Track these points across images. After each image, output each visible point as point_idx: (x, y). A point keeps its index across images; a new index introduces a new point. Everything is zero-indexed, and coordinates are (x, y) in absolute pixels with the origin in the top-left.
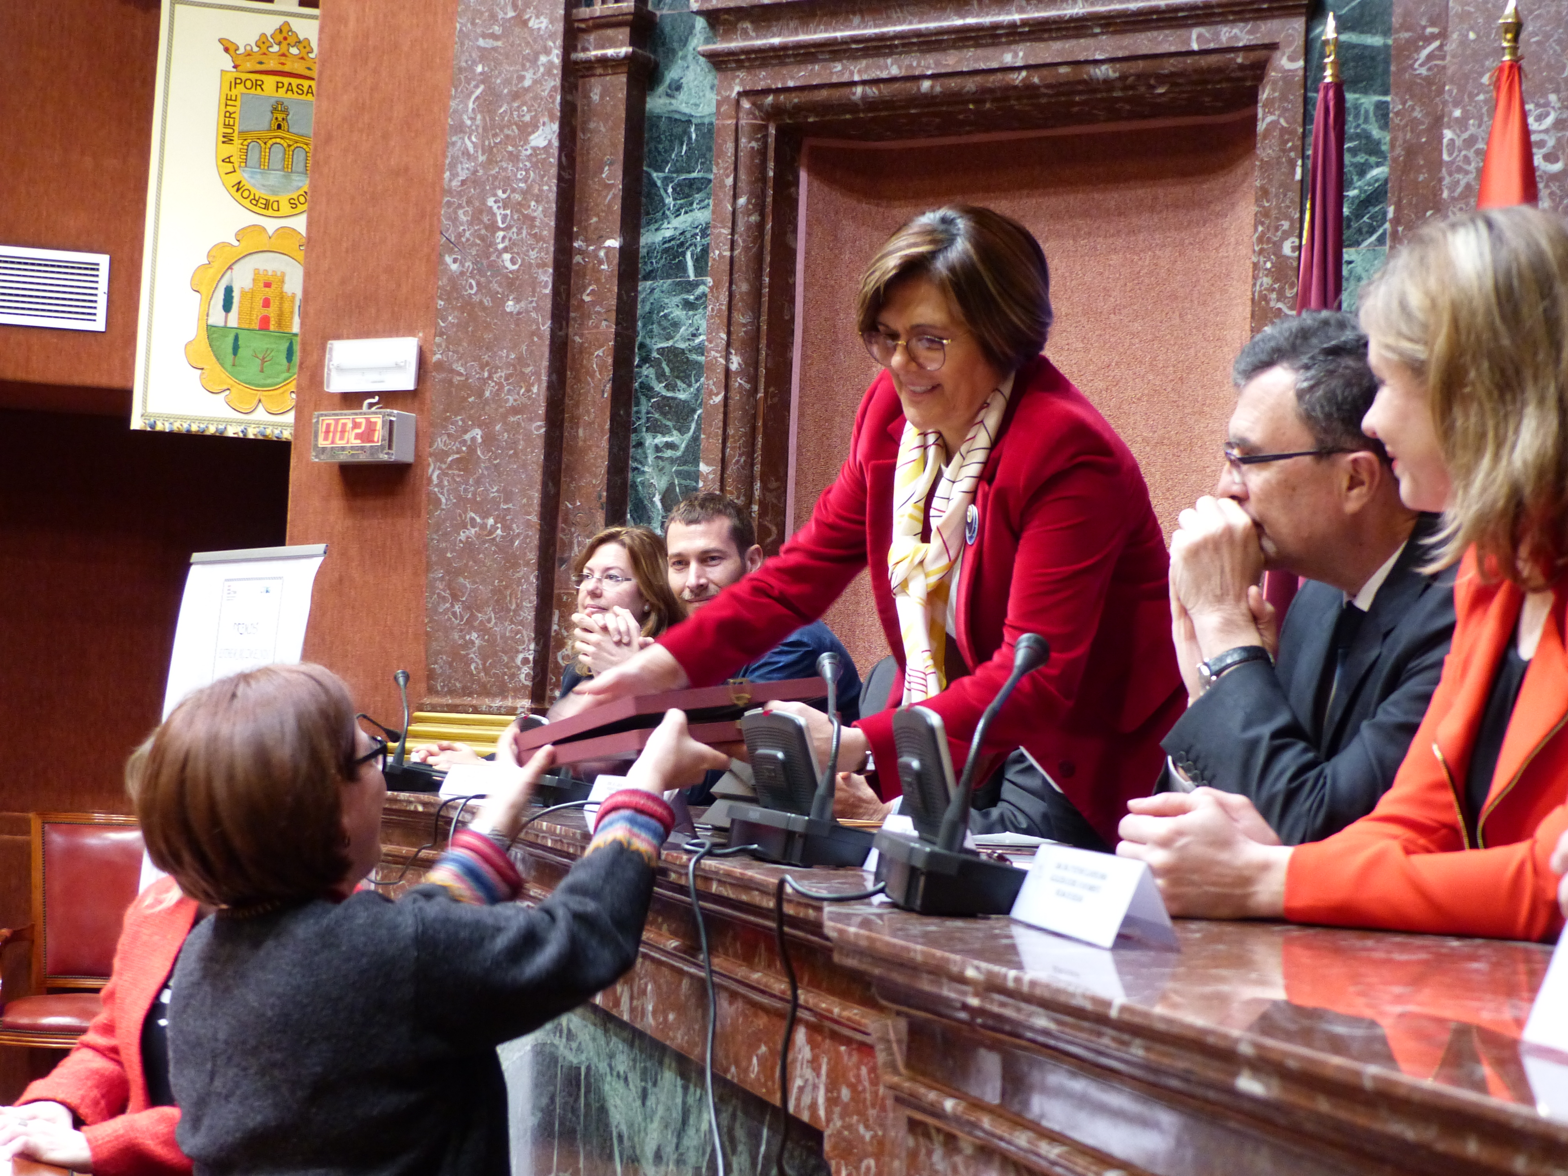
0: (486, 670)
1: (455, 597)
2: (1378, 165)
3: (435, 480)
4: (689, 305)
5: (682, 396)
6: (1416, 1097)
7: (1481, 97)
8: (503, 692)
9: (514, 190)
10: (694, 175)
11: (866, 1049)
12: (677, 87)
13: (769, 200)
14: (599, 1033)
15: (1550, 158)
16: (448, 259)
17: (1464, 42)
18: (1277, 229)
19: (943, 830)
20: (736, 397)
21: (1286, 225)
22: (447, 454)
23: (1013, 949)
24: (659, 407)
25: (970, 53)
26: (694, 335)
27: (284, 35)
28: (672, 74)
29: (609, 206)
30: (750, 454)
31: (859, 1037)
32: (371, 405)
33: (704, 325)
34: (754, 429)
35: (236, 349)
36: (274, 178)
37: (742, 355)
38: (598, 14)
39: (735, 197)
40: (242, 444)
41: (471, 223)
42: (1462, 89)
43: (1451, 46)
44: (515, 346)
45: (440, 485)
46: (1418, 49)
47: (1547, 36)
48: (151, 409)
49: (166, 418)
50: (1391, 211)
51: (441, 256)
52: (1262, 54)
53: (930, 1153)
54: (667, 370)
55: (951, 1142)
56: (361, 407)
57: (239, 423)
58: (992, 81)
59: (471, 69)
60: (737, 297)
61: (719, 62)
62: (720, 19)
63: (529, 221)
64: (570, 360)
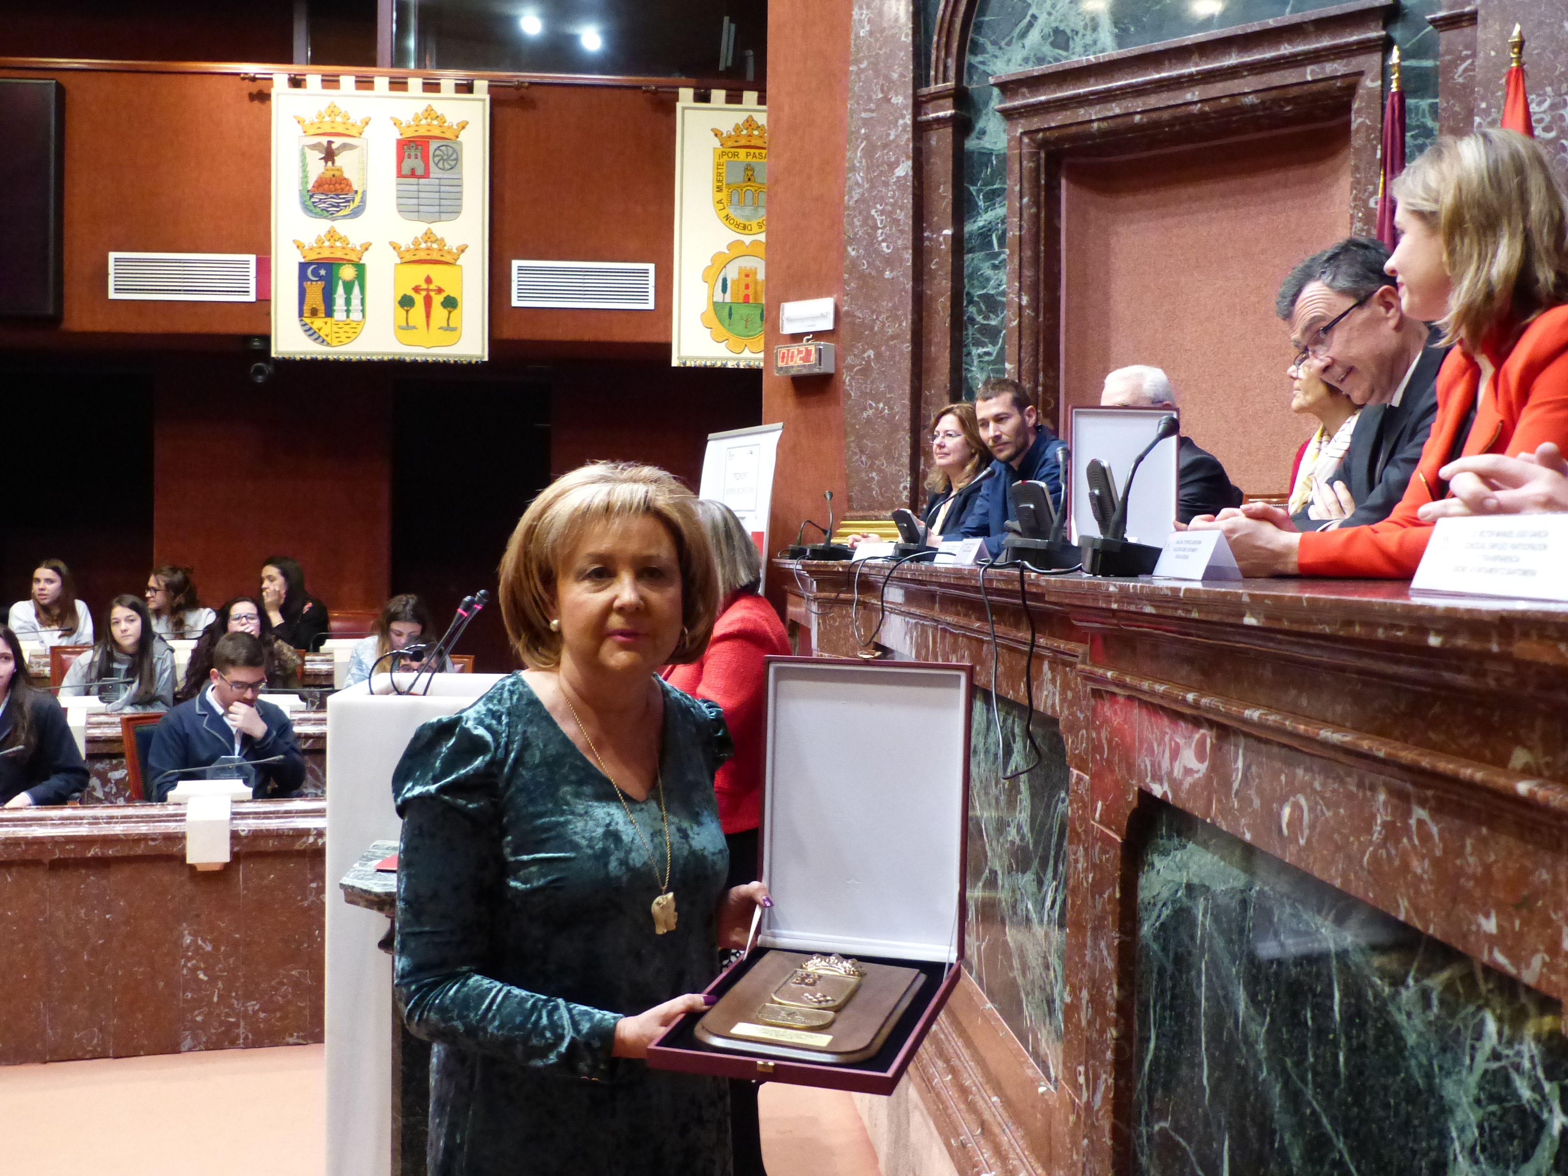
0: (882, 494)
1: (862, 452)
3: (847, 382)
4: (995, 267)
5: (993, 323)
7: (1500, 93)
8: (892, 507)
9: (887, 204)
10: (995, 186)
12: (983, 132)
13: (1042, 198)
16: (850, 249)
17: (1488, 58)
18: (1365, 191)
20: (1026, 321)
21: (1371, 188)
22: (854, 366)
24: (979, 330)
25: (1164, 95)
26: (999, 285)
27: (750, 123)
28: (980, 125)
29: (945, 209)
30: (1036, 356)
32: (808, 340)
33: (1004, 278)
34: (1038, 340)
35: (730, 315)
36: (748, 211)
37: (1029, 296)
38: (933, 91)
39: (1021, 198)
40: (736, 371)
41: (862, 226)
42: (1486, 90)
43: (1479, 62)
44: (891, 299)
45: (850, 385)
46: (1457, 67)
47: (1544, 49)
48: (683, 354)
49: (692, 358)
51: (845, 248)
52: (1353, 79)
53: (1103, 706)
54: (983, 307)
56: (802, 341)
57: (734, 359)
58: (1180, 111)
59: (858, 132)
60: (1025, 259)
61: (1008, 114)
62: (1008, 87)
63: (896, 222)
64: (924, 305)
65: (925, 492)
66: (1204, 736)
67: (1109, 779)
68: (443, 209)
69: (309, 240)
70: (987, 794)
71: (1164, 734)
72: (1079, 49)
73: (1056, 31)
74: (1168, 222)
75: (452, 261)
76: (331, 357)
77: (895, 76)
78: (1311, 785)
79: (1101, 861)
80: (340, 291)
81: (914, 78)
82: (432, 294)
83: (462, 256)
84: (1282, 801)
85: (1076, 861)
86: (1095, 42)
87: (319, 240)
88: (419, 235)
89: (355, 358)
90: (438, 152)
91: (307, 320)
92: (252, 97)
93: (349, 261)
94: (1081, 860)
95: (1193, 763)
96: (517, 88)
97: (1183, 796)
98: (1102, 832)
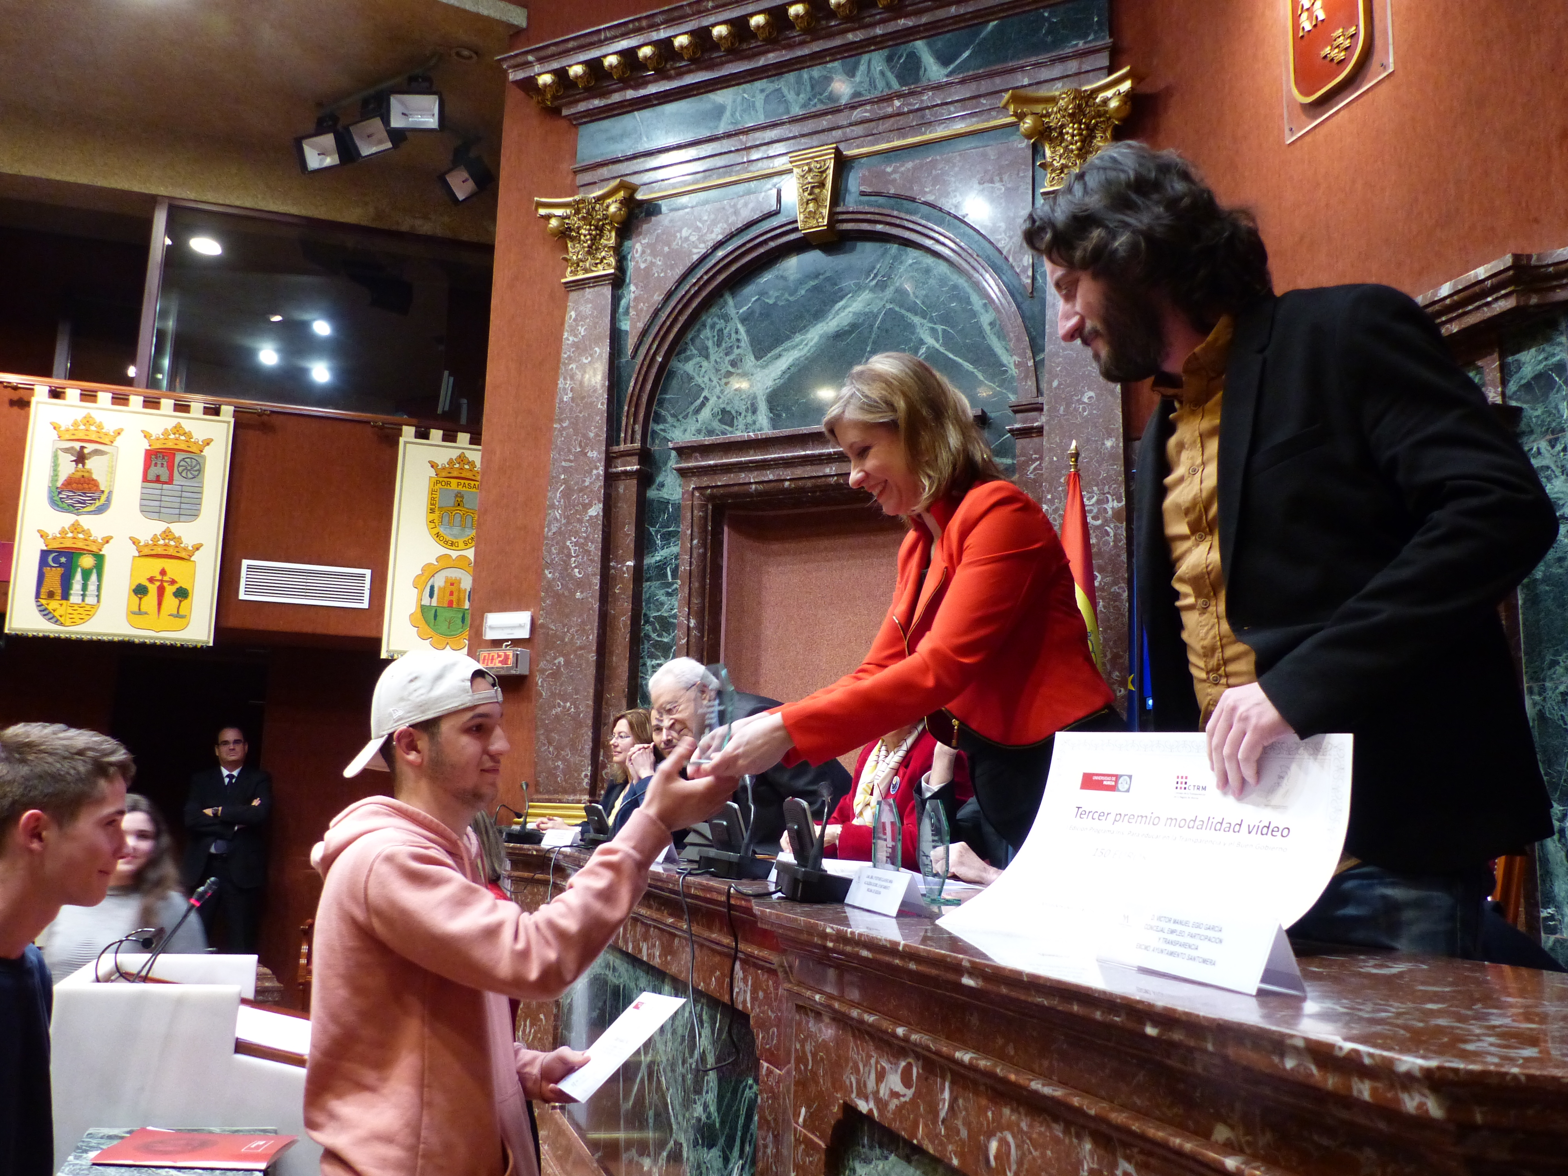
0: (566, 781)
1: (550, 743)
3: (540, 684)
4: (668, 594)
5: (666, 640)
7: (1061, 489)
8: (574, 792)
9: (580, 537)
10: (671, 529)
11: (772, 972)
12: (662, 485)
13: (709, 541)
14: (630, 968)
15: (1095, 518)
16: (547, 572)
17: (1051, 461)
20: (693, 640)
22: (546, 670)
23: (846, 917)
24: (654, 646)
25: (809, 468)
26: (671, 609)
27: (462, 459)
28: (659, 479)
29: (628, 544)
31: (768, 965)
32: (507, 646)
33: (676, 604)
36: (456, 530)
37: (696, 619)
38: (622, 449)
39: (692, 540)
41: (558, 554)
42: (1051, 485)
43: (1045, 464)
44: (581, 615)
45: (542, 686)
46: (1029, 466)
47: (1091, 459)
48: (391, 648)
51: (543, 570)
53: (808, 1022)
54: (658, 627)
55: (817, 1014)
56: (501, 646)
58: (820, 482)
59: (558, 477)
60: (693, 590)
61: (683, 473)
62: (683, 452)
63: (588, 552)
64: (608, 622)
65: (603, 779)
66: (910, 1064)
67: (813, 1089)
69: (53, 530)
70: (673, 1071)
71: (869, 1057)
72: (741, 426)
73: (724, 411)
74: (808, 566)
76: (62, 636)
77: (592, 435)
78: (1018, 1125)
79: (804, 1162)
80: (78, 577)
81: (607, 438)
82: (165, 584)
83: (197, 553)
84: (990, 1135)
85: (765, 1146)
86: (754, 422)
87: (63, 532)
89: (85, 637)
90: (182, 463)
91: (43, 602)
92: (12, 403)
93: (90, 552)
94: (771, 1146)
95: (899, 1087)
96: (260, 415)
97: (890, 1115)
98: (805, 1135)
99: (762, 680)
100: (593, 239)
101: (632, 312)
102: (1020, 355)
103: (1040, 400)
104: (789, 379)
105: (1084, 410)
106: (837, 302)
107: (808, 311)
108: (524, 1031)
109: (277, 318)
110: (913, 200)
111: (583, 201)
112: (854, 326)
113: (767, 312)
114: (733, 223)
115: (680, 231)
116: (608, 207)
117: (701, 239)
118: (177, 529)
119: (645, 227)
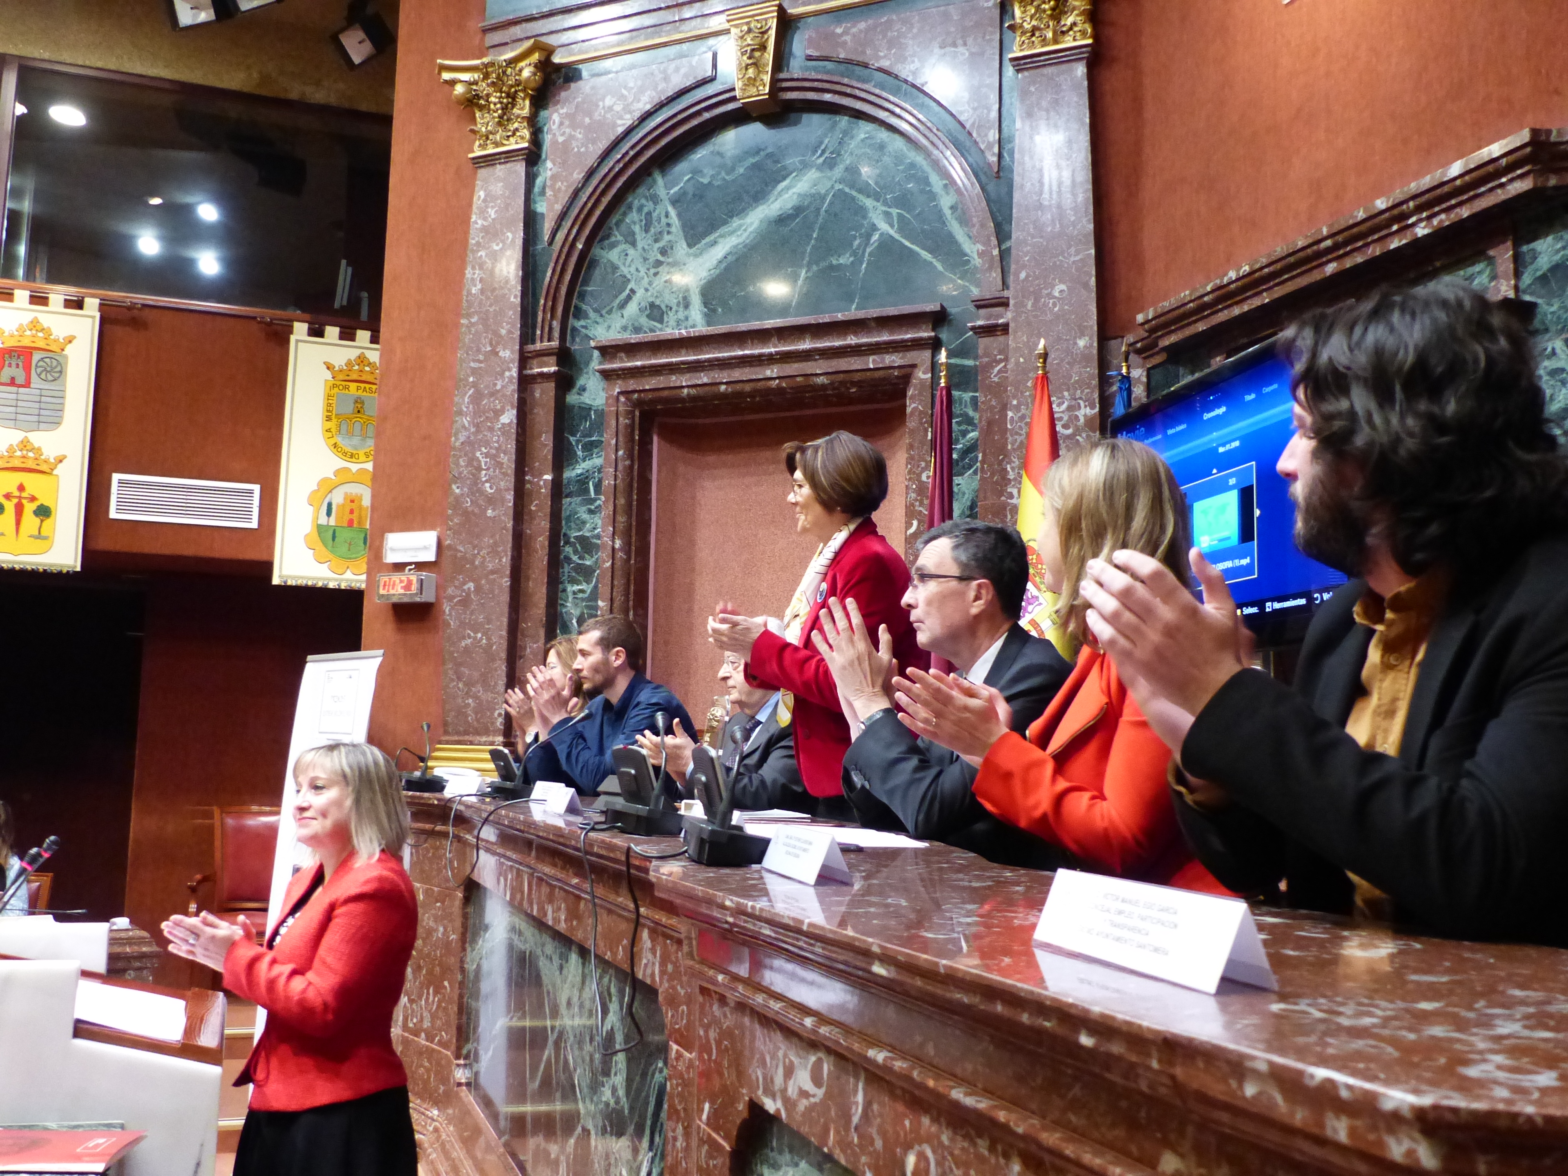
0: (478, 720)
1: (459, 679)
2: (973, 431)
3: (447, 612)
4: (591, 512)
5: (588, 563)
6: (968, 978)
7: (1028, 394)
8: (487, 732)
9: (491, 448)
10: (594, 438)
11: (679, 942)
12: (583, 389)
13: (636, 452)
14: (536, 932)
15: (1065, 426)
16: (454, 487)
17: (1017, 363)
18: (917, 466)
19: (719, 817)
21: (923, 464)
22: (454, 597)
24: (575, 569)
25: (747, 370)
26: (594, 529)
28: (581, 382)
29: (546, 456)
30: (627, 594)
31: (675, 935)
32: (410, 570)
33: (600, 523)
34: (628, 581)
36: (356, 440)
37: (621, 539)
38: (538, 348)
39: (617, 451)
40: (338, 592)
41: (467, 466)
42: (1017, 389)
43: (1011, 366)
44: (492, 537)
45: (450, 615)
46: (993, 367)
47: (1062, 360)
48: (285, 573)
49: (293, 578)
50: (980, 456)
51: (450, 485)
52: (908, 370)
53: (711, 1006)
54: (579, 548)
55: (723, 1000)
56: (403, 570)
57: (336, 580)
58: (760, 385)
59: (466, 380)
60: (619, 507)
61: (607, 375)
62: (608, 351)
63: (500, 465)
64: (523, 543)
66: (820, 1060)
67: (717, 1083)
68: (42, 419)
70: (581, 1049)
71: (777, 1048)
72: (672, 323)
73: (652, 305)
74: (748, 480)
75: (48, 471)
77: (503, 332)
78: (939, 1138)
79: (708, 1165)
81: (521, 336)
82: (24, 502)
83: (60, 466)
84: (908, 1147)
85: (675, 1139)
86: (687, 318)
88: (15, 443)
90: (41, 363)
94: (680, 1138)
95: (809, 1086)
96: (129, 308)
97: (798, 1118)
98: (709, 1135)
99: (696, 608)
100: (505, 108)
101: (549, 193)
102: (984, 244)
103: (1006, 293)
104: (727, 269)
105: (1054, 305)
106: (780, 182)
107: (747, 192)
108: (427, 999)
109: (156, 201)
110: (866, 66)
111: (492, 64)
112: (798, 210)
113: (700, 193)
114: (663, 91)
115: (603, 100)
116: (521, 71)
117: (627, 109)
118: (37, 438)
119: (563, 94)
